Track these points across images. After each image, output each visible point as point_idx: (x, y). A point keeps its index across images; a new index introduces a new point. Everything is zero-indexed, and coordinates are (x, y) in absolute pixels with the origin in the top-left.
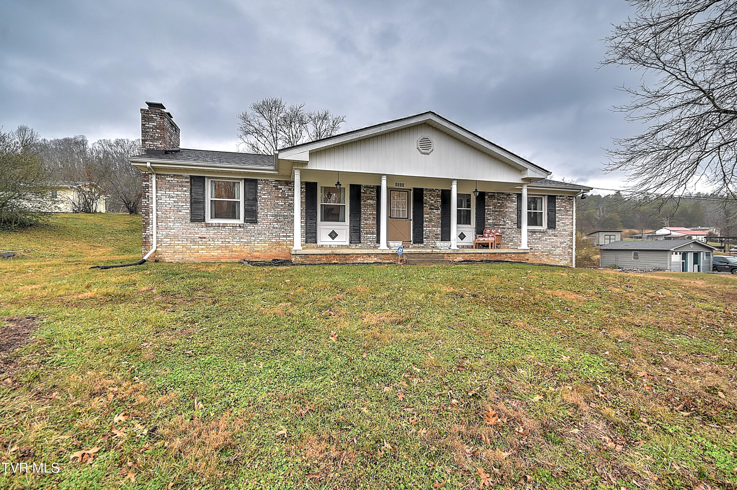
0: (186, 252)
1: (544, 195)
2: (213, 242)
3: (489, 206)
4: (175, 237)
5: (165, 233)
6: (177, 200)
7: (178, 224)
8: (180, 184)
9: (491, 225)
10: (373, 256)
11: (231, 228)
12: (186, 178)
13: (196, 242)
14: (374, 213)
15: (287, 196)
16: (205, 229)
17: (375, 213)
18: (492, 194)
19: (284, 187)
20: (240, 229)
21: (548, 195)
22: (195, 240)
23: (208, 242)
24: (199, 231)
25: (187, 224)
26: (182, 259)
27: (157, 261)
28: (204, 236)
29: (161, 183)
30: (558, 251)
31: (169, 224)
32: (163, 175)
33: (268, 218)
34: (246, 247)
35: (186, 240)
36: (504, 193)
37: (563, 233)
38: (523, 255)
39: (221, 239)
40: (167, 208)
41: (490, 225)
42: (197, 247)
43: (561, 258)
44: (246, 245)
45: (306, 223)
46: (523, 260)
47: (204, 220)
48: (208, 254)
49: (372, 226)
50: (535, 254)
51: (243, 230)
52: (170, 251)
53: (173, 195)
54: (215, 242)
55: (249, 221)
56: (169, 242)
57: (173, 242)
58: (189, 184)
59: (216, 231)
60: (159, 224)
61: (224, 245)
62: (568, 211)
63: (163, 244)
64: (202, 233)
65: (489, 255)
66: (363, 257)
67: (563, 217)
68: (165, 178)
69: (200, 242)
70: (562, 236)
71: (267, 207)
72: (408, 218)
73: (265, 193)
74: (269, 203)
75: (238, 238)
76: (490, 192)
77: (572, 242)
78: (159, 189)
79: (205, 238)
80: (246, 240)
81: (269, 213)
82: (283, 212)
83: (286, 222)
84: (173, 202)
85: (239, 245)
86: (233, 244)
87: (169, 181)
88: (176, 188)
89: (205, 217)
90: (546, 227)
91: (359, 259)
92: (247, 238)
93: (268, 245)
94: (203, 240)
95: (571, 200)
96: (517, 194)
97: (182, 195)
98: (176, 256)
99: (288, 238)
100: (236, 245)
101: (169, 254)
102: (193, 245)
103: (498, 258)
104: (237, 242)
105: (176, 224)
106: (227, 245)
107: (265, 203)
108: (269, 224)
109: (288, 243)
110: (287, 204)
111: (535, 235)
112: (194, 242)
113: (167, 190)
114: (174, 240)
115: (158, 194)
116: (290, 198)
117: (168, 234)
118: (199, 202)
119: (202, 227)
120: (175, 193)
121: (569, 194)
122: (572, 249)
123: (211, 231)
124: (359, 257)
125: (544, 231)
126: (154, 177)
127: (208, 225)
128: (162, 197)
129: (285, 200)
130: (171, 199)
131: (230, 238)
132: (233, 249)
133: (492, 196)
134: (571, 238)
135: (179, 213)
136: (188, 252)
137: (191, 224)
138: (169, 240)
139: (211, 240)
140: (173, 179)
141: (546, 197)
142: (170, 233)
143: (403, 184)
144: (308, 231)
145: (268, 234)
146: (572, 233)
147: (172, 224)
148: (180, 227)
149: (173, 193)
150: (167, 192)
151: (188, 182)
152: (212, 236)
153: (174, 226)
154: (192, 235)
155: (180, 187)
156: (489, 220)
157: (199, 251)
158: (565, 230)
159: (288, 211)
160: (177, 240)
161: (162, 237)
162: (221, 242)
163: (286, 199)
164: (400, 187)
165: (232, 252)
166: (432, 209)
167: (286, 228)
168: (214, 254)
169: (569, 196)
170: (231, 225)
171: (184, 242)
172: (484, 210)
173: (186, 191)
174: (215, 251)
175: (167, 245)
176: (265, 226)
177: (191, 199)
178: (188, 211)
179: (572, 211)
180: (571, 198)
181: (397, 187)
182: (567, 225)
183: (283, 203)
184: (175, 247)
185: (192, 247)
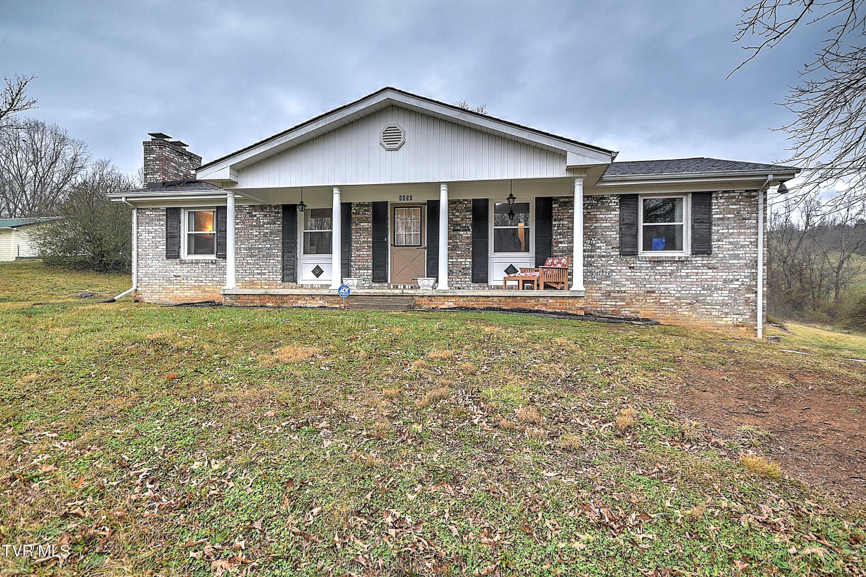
0: (162, 292)
1: (686, 194)
2: (186, 281)
3: (561, 220)
4: (153, 275)
5: (144, 271)
6: (154, 235)
7: (156, 262)
8: (158, 218)
9: (565, 251)
10: (318, 299)
11: (204, 264)
12: (163, 211)
13: (171, 280)
14: (369, 240)
15: (261, 224)
16: (179, 266)
17: (371, 240)
18: (567, 200)
19: (258, 213)
20: (213, 266)
21: (692, 193)
22: (171, 279)
23: (182, 281)
24: (174, 269)
25: (163, 262)
26: (159, 299)
27: (137, 301)
28: (178, 274)
29: (142, 218)
30: (717, 297)
31: (148, 262)
32: (143, 209)
33: (242, 251)
34: (218, 287)
35: (162, 279)
36: (591, 196)
37: (730, 262)
38: (571, 301)
39: (194, 277)
40: (146, 245)
41: (562, 251)
42: (172, 286)
43: (726, 311)
44: (218, 284)
45: (283, 257)
46: (570, 309)
47: (178, 256)
48: (182, 294)
49: (367, 258)
50: (661, 301)
51: (215, 266)
52: (148, 291)
53: (152, 230)
54: (189, 281)
55: (221, 256)
56: (148, 281)
57: (151, 281)
58: (165, 217)
59: (189, 269)
60: (139, 262)
61: (197, 284)
62: (745, 219)
63: (143, 284)
64: (177, 271)
65: (503, 299)
66: (305, 299)
67: (731, 231)
68: (145, 212)
69: (175, 281)
70: (729, 268)
71: (240, 239)
72: (421, 246)
73: (239, 222)
74: (243, 233)
75: (210, 276)
76: (563, 197)
77: (755, 279)
78: (140, 225)
79: (179, 276)
80: (218, 279)
81: (242, 246)
82: (258, 243)
83: (261, 256)
84: (151, 237)
85: (211, 284)
86: (206, 283)
87: (148, 215)
88: (154, 223)
89: (179, 253)
90: (690, 253)
91: (300, 302)
92: (219, 276)
93: (241, 284)
94: (178, 278)
95: (754, 197)
96: (620, 195)
97: (160, 230)
98: (153, 296)
99: (263, 276)
100: (208, 284)
101: (148, 294)
102: (168, 285)
103: (521, 305)
104: (210, 280)
105: (154, 262)
106: (200, 284)
107: (239, 234)
108: (242, 259)
109: (263, 282)
110: (262, 233)
111: (661, 268)
112: (169, 281)
113: (147, 225)
114: (152, 278)
115: (139, 230)
116: (265, 226)
117: (147, 272)
118: (175, 237)
119: (177, 264)
120: (154, 228)
121: (746, 186)
122: (756, 293)
123: (185, 269)
124: (300, 299)
125: (683, 259)
126: (135, 212)
127: (182, 262)
128: (143, 233)
129: (259, 229)
130: (150, 235)
131: (203, 276)
132: (206, 289)
133: (567, 202)
134: (753, 271)
135: (157, 249)
136: (164, 291)
137: (167, 262)
138: (148, 279)
139: (185, 279)
140: (151, 213)
141: (690, 196)
142: (148, 271)
143: (411, 196)
144: (285, 267)
145: (241, 271)
146: (756, 262)
147: (151, 262)
148: (157, 264)
149: (151, 228)
150: (147, 228)
151: (163, 215)
152: (185, 274)
153: (152, 264)
154: (168, 274)
155: (158, 221)
156: (561, 243)
157: (174, 292)
158: (737, 257)
159: (263, 242)
160: (154, 279)
161: (142, 276)
162: (194, 281)
163: (261, 228)
164: (406, 201)
165: (205, 292)
166: (457, 230)
167: (261, 264)
168: (188, 294)
169: (746, 191)
170: (203, 261)
171: (160, 281)
172: (551, 226)
173: (162, 225)
174: (189, 291)
175: (146, 284)
176: (238, 261)
177: (167, 233)
178: (165, 247)
179: (757, 219)
180: (753, 194)
181: (402, 202)
182: (743, 246)
183: (258, 233)
184: (153, 286)
185: (168, 286)
